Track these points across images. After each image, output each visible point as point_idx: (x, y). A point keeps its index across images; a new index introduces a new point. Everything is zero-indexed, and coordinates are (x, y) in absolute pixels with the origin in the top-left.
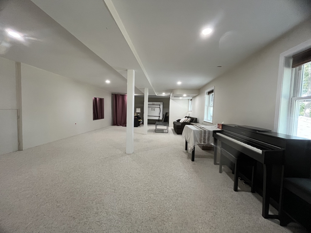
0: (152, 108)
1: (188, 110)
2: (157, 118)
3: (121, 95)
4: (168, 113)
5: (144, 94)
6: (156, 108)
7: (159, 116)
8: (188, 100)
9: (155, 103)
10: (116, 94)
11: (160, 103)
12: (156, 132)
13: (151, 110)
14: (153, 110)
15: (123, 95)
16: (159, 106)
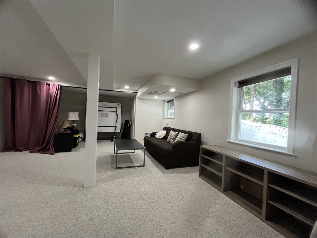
0: (103, 112)
1: (164, 116)
2: (111, 130)
3: (28, 81)
4: (130, 121)
5: (87, 85)
6: (109, 113)
7: (116, 127)
8: (162, 103)
9: (109, 104)
10: (14, 78)
11: (116, 104)
12: (117, 168)
13: (101, 116)
14: (104, 116)
15: (35, 82)
16: (115, 110)
